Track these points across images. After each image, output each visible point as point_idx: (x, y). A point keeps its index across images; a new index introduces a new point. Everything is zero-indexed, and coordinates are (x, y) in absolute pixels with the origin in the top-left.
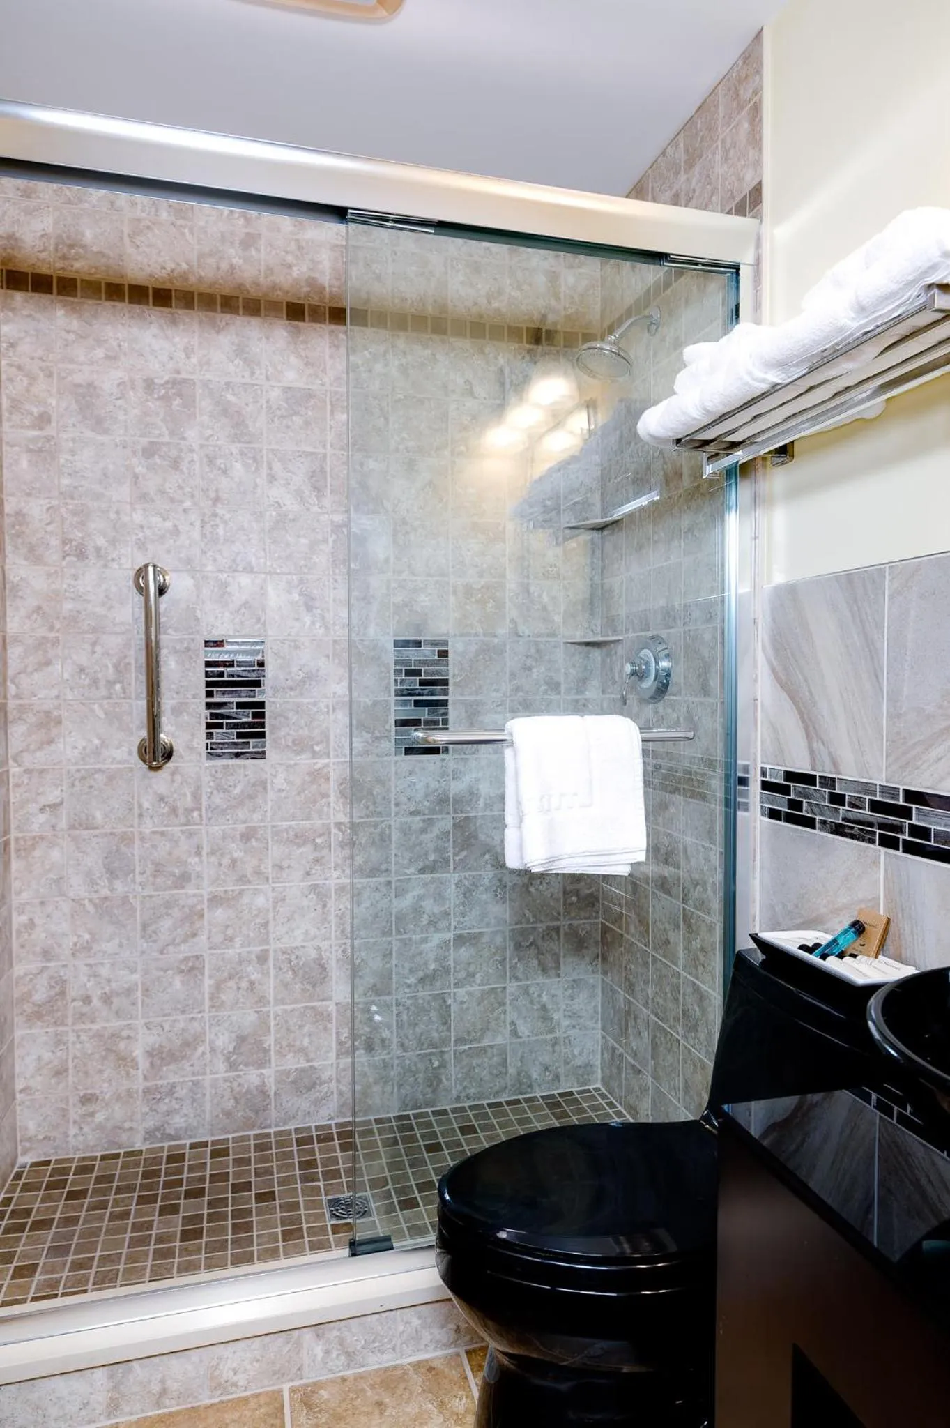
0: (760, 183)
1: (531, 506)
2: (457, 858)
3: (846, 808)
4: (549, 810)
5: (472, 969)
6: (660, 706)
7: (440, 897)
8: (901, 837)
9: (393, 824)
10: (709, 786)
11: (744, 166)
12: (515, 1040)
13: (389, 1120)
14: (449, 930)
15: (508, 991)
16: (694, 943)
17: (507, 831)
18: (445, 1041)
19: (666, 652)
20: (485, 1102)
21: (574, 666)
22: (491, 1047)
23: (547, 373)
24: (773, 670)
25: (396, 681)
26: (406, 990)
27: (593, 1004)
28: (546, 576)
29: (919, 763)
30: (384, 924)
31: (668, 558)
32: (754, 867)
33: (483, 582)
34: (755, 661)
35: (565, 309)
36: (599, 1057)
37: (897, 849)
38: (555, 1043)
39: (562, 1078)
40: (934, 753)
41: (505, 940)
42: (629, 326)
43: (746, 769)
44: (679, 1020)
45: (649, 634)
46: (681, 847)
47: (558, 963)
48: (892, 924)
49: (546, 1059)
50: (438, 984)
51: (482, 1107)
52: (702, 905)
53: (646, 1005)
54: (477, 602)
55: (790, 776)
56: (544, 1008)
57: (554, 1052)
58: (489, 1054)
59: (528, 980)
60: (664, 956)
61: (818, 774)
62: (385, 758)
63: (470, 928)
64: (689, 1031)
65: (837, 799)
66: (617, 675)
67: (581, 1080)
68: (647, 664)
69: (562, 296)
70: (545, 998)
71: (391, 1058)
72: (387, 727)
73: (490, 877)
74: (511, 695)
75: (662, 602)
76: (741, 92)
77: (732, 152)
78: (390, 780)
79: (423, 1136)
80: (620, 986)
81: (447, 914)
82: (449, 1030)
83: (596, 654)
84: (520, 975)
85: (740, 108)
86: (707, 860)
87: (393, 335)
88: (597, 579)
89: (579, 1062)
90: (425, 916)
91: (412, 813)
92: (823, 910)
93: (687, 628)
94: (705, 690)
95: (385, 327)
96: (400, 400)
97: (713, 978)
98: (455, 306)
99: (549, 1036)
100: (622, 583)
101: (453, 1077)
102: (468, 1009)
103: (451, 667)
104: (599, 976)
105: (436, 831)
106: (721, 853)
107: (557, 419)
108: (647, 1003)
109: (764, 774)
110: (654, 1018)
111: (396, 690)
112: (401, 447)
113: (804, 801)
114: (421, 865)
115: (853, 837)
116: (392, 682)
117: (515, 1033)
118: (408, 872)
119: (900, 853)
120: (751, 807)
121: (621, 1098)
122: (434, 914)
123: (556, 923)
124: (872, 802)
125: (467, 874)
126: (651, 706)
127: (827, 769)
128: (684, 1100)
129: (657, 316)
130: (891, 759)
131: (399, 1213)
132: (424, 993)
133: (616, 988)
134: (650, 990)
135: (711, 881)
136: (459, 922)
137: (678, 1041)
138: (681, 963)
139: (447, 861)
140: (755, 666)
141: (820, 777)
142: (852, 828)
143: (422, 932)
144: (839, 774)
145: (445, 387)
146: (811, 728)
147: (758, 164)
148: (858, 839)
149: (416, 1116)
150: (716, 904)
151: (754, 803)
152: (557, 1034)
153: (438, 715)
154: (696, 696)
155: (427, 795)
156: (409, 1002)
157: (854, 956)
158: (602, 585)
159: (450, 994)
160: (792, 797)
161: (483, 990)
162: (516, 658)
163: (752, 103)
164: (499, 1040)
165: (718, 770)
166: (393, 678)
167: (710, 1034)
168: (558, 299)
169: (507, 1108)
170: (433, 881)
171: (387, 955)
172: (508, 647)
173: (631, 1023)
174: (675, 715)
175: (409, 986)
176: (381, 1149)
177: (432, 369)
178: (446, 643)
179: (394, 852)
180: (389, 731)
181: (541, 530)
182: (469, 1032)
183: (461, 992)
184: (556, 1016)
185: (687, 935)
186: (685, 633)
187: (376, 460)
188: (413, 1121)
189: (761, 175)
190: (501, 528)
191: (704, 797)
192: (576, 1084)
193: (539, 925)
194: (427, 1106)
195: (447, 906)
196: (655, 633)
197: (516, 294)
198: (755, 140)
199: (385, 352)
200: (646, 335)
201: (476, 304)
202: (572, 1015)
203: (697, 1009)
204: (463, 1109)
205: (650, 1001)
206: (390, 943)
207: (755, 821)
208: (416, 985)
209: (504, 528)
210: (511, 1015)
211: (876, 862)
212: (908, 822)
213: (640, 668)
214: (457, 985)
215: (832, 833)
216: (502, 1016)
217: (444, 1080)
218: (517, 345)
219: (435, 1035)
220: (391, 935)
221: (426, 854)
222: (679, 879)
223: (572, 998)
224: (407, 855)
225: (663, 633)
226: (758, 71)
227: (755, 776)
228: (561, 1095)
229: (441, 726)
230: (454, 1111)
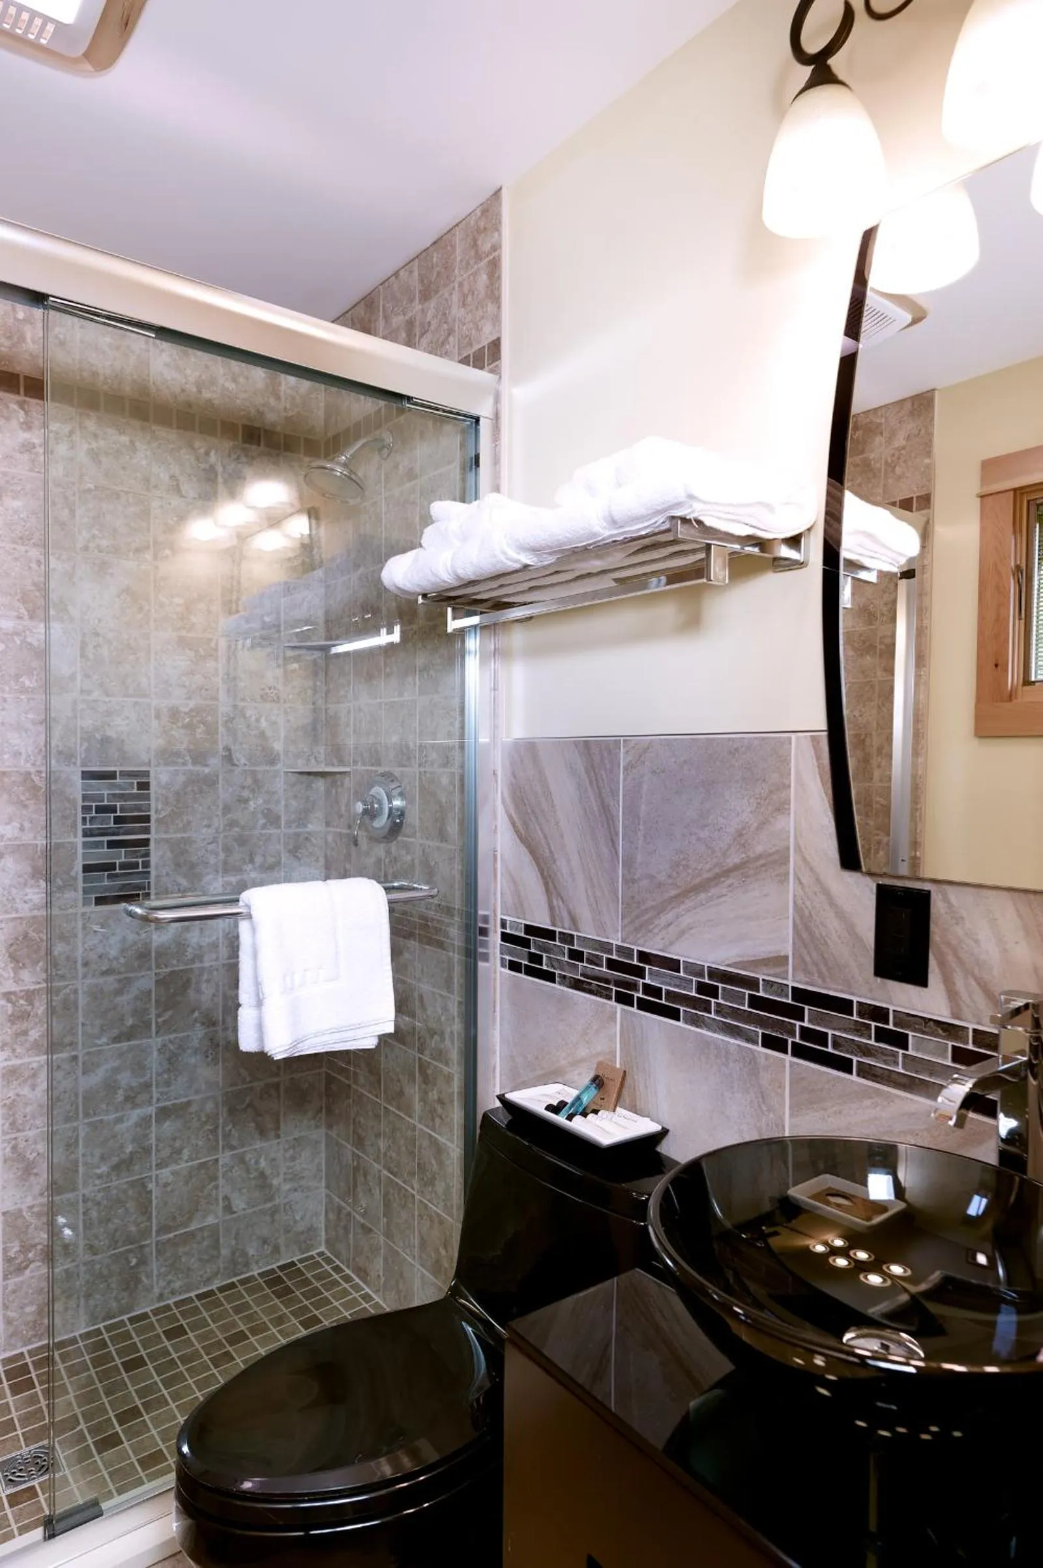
0: (499, 339)
1: (247, 622)
2: (160, 1020)
3: (585, 964)
4: (292, 989)
5: (178, 1144)
6: (393, 847)
7: (139, 1067)
8: (636, 995)
9: (79, 986)
10: (447, 935)
11: (483, 317)
12: (228, 1217)
13: (73, 1341)
14: (150, 1104)
15: (221, 1163)
16: (430, 1094)
17: (241, 1011)
18: (145, 1233)
19: (399, 790)
20: (192, 1294)
21: (295, 797)
22: (201, 1229)
23: (264, 476)
24: (513, 824)
25: (84, 819)
26: (97, 1182)
27: (316, 1161)
28: (264, 698)
29: (651, 927)
30: (68, 1107)
31: (401, 695)
32: (494, 1019)
33: (192, 704)
34: (494, 812)
35: (285, 409)
36: (322, 1218)
37: (633, 1006)
38: (274, 1211)
39: (283, 1249)
40: (664, 919)
41: (217, 1106)
42: (360, 447)
43: (486, 919)
44: (414, 1174)
45: (381, 770)
46: (416, 995)
47: (278, 1121)
48: (628, 1077)
49: (265, 1231)
50: (137, 1167)
51: (190, 1300)
52: (440, 1055)
53: (377, 1160)
54: (185, 727)
55: (529, 929)
56: (262, 1175)
57: (273, 1221)
58: (199, 1238)
59: (243, 1146)
60: (398, 1108)
61: (558, 930)
62: (71, 911)
63: (176, 1098)
64: (425, 1185)
65: (576, 955)
66: (343, 808)
67: (303, 1246)
68: (380, 802)
69: (282, 394)
70: (263, 1163)
71: (78, 1266)
72: (73, 873)
73: (200, 1036)
74: (224, 830)
75: (395, 739)
76: (479, 242)
77: (470, 298)
78: (76, 936)
79: (118, 1352)
80: (347, 1140)
81: (147, 1086)
82: (150, 1219)
83: (320, 785)
84: (234, 1143)
85: (479, 258)
86: (445, 1009)
87: (81, 415)
88: (320, 702)
89: (301, 1227)
90: (121, 1092)
91: (105, 973)
92: (563, 1062)
93: (422, 769)
94: (443, 836)
95: (72, 405)
96: (89, 491)
97: (451, 1131)
98: (158, 390)
99: (269, 1205)
100: (349, 712)
101: (155, 1272)
102: (172, 1191)
103: (153, 803)
104: (323, 1130)
105: (133, 991)
106: (460, 1003)
107: (273, 520)
108: (378, 1157)
109: (503, 924)
110: (385, 1172)
111: (84, 830)
112: (91, 545)
113: (544, 955)
114: (116, 1032)
115: (591, 992)
116: (79, 821)
117: (228, 1209)
118: (99, 1042)
119: (634, 1010)
120: (491, 957)
121: (348, 1260)
122: (131, 1088)
123: (275, 1080)
124: (609, 960)
125: (172, 1036)
126: (382, 845)
127: (566, 925)
128: (420, 1257)
129: (389, 439)
130: (626, 921)
131: (97, 1458)
132: (120, 1182)
133: (344, 1143)
134: (382, 1144)
135: (449, 1030)
136: (162, 1093)
137: (413, 1196)
138: (417, 1115)
139: (147, 1025)
140: (495, 818)
141: (560, 932)
142: (590, 984)
143: (117, 1111)
144: (579, 931)
145: (147, 480)
146: (551, 885)
147: (496, 320)
148: (596, 995)
149: (109, 1329)
150: (455, 1053)
151: (494, 953)
152: (277, 1201)
153: (137, 857)
154: (433, 840)
155: (123, 951)
156: (99, 1196)
157: (596, 1112)
158: (326, 710)
159: (151, 1177)
160: (532, 950)
161: (191, 1167)
162: (231, 790)
163: (491, 257)
164: (211, 1220)
165: (457, 919)
166: (80, 816)
167: (448, 1188)
168: (278, 398)
169: (220, 1295)
170: (131, 1049)
171: (71, 1145)
172: (221, 778)
173: (361, 1179)
174: (409, 858)
175: (100, 1177)
176: (66, 1380)
177: (131, 458)
178: (146, 774)
179: (81, 1020)
180: (75, 879)
181: (259, 649)
182: (174, 1218)
183: (165, 1173)
184: (275, 1182)
185: (423, 1086)
186: (420, 773)
187: (58, 559)
188: (106, 1336)
189: (500, 331)
190: (213, 645)
191: (441, 945)
192: (297, 1253)
193: (255, 1084)
194: (122, 1313)
195: (149, 1075)
196: (387, 769)
197: (231, 386)
198: (494, 296)
199: (71, 433)
200: (376, 457)
201: (183, 391)
202: (294, 1177)
203: (434, 1162)
204: (167, 1308)
205: (382, 1156)
206: (75, 1129)
207: (495, 972)
208: (109, 1174)
209: (217, 644)
210: (224, 1188)
211: (613, 1017)
212: (642, 981)
213: (373, 807)
214: (159, 1166)
215: (571, 987)
216: (214, 1191)
217: (144, 1279)
218: (231, 443)
219: (133, 1228)
220: (77, 1118)
221: (122, 1019)
222: (414, 1028)
223: (293, 1159)
224: (98, 1022)
225: (397, 771)
226: (497, 227)
227: (495, 926)
228: (282, 1268)
229: (140, 870)
230: (156, 1312)
